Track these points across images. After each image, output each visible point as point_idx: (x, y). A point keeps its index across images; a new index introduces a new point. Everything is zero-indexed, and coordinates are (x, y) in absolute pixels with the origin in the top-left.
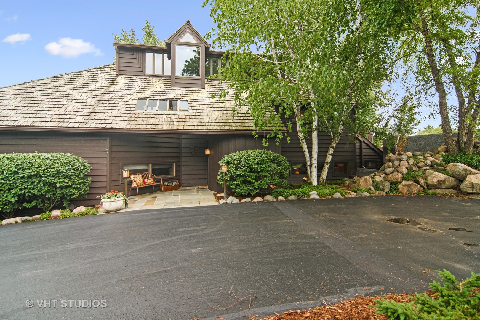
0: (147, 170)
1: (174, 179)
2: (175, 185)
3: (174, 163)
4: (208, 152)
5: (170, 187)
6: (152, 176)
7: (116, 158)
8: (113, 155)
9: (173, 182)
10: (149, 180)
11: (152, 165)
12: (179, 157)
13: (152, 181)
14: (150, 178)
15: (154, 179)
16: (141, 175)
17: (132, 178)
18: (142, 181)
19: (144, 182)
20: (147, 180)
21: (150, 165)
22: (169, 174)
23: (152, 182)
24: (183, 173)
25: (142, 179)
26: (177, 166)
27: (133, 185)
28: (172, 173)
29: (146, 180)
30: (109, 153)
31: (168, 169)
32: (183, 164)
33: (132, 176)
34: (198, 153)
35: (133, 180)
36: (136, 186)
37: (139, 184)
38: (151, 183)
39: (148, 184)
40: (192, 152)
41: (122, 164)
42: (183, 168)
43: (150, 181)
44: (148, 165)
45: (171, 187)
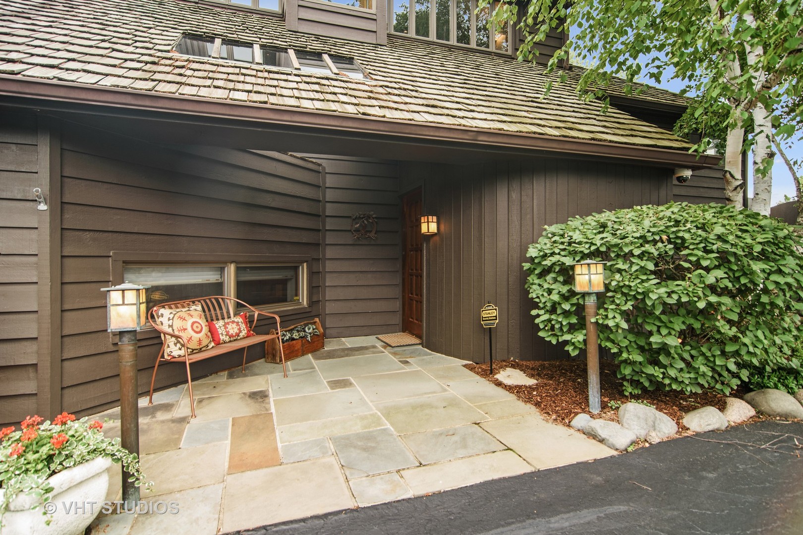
0: (218, 288)
1: (305, 316)
2: (314, 336)
3: (302, 262)
4: (430, 226)
5: (298, 345)
6: (238, 306)
7: (88, 235)
8: (72, 219)
9: (306, 325)
10: (229, 327)
11: (238, 270)
12: (318, 245)
13: (243, 326)
14: (233, 319)
15: (249, 321)
16: (199, 308)
17: (164, 320)
18: (205, 330)
19: (212, 331)
20: (225, 326)
21: (231, 270)
22: (283, 299)
23: (244, 333)
24: (329, 294)
25: (203, 323)
26: (312, 274)
27: (167, 351)
28: (297, 294)
29: (219, 324)
30: (52, 210)
31: (284, 282)
32: (329, 266)
33: (162, 311)
34: (372, 235)
35: (165, 328)
36: (182, 352)
37: (194, 345)
38: (238, 335)
39: (227, 339)
40: (357, 230)
41: (114, 261)
42: (327, 280)
43: (233, 329)
44: (222, 270)
45: (303, 345)
